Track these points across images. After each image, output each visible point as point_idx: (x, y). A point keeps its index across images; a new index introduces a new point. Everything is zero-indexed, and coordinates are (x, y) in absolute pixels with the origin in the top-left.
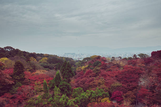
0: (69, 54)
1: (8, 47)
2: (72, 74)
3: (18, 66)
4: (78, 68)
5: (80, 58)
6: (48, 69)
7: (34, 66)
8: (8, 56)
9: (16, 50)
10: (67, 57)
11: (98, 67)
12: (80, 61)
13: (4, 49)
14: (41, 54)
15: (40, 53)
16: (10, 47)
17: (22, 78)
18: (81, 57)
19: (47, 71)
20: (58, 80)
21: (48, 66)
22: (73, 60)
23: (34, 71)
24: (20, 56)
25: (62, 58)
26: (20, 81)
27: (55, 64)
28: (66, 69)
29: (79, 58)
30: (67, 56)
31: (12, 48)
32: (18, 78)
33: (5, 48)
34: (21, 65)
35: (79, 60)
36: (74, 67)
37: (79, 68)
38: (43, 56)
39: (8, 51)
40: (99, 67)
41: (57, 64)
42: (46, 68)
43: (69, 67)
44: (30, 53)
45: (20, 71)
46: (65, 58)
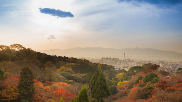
0: (108, 58)
1: (15, 45)
2: (106, 91)
3: (26, 75)
4: (119, 83)
5: (126, 66)
6: (72, 81)
7: (50, 75)
8: (15, 58)
9: (26, 50)
10: (105, 64)
11: (152, 83)
12: (125, 72)
13: (9, 48)
14: (65, 57)
15: (63, 56)
16: (19, 45)
17: (30, 93)
18: (128, 64)
19: (70, 84)
20: (83, 99)
21: (72, 76)
22: (115, 69)
23: (50, 83)
24: (32, 60)
25: (97, 64)
26: (27, 98)
27: (84, 74)
28: (97, 84)
29: (124, 67)
30: (106, 62)
31: (22, 46)
32: (24, 92)
33: (12, 46)
34: (29, 73)
35: (124, 70)
36: (114, 80)
37: (123, 82)
38: (68, 60)
39: (16, 51)
40: (154, 83)
41: (87, 74)
42: (70, 79)
43: (102, 81)
44: (48, 54)
45: (28, 82)
46: (100, 65)
